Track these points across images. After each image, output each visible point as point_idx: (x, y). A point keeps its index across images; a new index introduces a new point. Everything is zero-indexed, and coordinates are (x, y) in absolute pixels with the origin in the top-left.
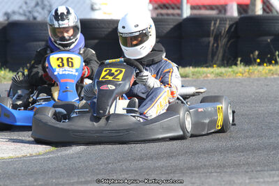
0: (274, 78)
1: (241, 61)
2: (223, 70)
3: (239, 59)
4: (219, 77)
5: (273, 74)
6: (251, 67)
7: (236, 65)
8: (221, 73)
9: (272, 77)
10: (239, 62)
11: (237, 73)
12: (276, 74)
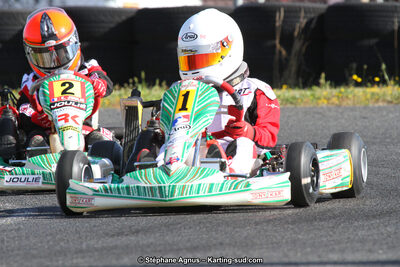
0: (379, 107)
1: (326, 79)
2: (297, 93)
3: (323, 75)
4: (289, 105)
5: (377, 100)
6: (342, 89)
7: (318, 84)
8: (294, 98)
9: (376, 105)
10: (322, 81)
11: (319, 98)
12: (384, 100)
